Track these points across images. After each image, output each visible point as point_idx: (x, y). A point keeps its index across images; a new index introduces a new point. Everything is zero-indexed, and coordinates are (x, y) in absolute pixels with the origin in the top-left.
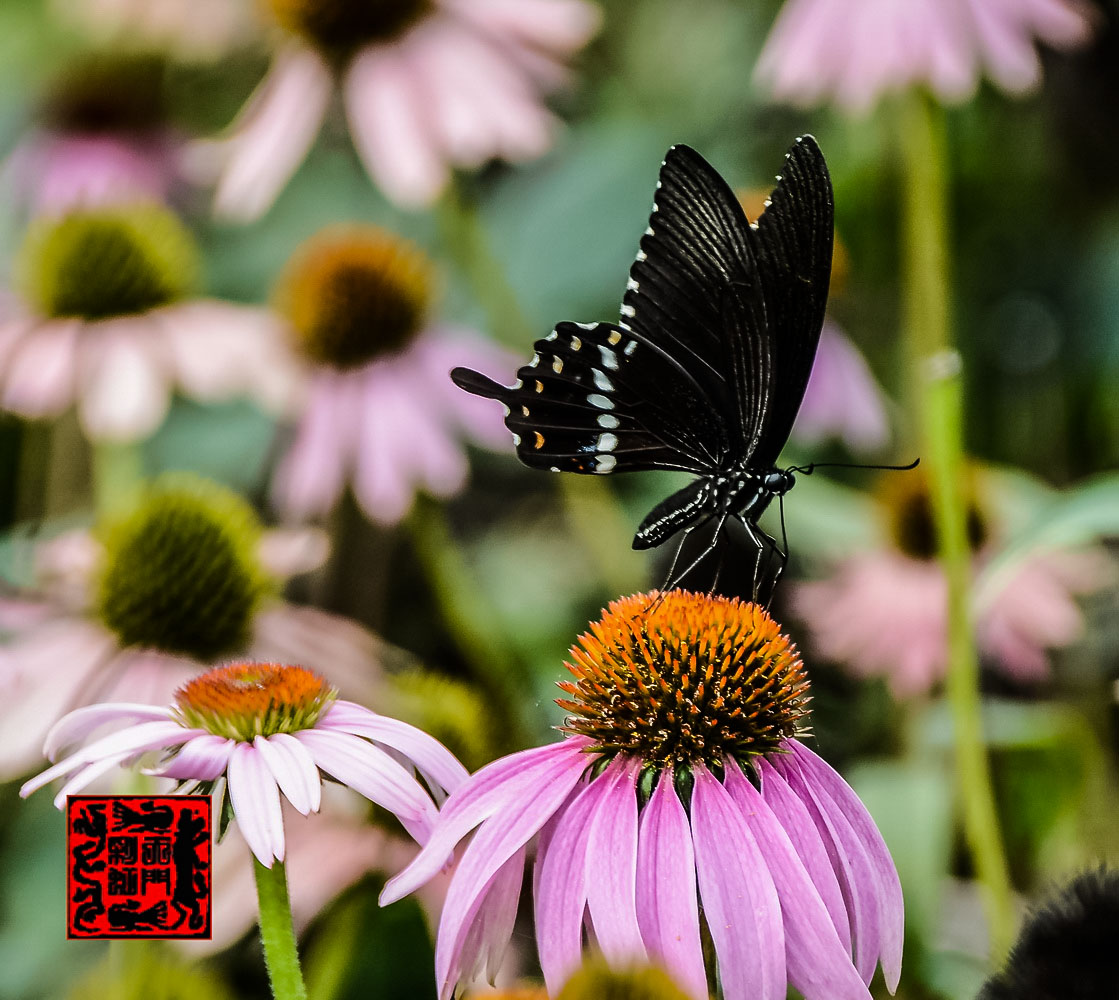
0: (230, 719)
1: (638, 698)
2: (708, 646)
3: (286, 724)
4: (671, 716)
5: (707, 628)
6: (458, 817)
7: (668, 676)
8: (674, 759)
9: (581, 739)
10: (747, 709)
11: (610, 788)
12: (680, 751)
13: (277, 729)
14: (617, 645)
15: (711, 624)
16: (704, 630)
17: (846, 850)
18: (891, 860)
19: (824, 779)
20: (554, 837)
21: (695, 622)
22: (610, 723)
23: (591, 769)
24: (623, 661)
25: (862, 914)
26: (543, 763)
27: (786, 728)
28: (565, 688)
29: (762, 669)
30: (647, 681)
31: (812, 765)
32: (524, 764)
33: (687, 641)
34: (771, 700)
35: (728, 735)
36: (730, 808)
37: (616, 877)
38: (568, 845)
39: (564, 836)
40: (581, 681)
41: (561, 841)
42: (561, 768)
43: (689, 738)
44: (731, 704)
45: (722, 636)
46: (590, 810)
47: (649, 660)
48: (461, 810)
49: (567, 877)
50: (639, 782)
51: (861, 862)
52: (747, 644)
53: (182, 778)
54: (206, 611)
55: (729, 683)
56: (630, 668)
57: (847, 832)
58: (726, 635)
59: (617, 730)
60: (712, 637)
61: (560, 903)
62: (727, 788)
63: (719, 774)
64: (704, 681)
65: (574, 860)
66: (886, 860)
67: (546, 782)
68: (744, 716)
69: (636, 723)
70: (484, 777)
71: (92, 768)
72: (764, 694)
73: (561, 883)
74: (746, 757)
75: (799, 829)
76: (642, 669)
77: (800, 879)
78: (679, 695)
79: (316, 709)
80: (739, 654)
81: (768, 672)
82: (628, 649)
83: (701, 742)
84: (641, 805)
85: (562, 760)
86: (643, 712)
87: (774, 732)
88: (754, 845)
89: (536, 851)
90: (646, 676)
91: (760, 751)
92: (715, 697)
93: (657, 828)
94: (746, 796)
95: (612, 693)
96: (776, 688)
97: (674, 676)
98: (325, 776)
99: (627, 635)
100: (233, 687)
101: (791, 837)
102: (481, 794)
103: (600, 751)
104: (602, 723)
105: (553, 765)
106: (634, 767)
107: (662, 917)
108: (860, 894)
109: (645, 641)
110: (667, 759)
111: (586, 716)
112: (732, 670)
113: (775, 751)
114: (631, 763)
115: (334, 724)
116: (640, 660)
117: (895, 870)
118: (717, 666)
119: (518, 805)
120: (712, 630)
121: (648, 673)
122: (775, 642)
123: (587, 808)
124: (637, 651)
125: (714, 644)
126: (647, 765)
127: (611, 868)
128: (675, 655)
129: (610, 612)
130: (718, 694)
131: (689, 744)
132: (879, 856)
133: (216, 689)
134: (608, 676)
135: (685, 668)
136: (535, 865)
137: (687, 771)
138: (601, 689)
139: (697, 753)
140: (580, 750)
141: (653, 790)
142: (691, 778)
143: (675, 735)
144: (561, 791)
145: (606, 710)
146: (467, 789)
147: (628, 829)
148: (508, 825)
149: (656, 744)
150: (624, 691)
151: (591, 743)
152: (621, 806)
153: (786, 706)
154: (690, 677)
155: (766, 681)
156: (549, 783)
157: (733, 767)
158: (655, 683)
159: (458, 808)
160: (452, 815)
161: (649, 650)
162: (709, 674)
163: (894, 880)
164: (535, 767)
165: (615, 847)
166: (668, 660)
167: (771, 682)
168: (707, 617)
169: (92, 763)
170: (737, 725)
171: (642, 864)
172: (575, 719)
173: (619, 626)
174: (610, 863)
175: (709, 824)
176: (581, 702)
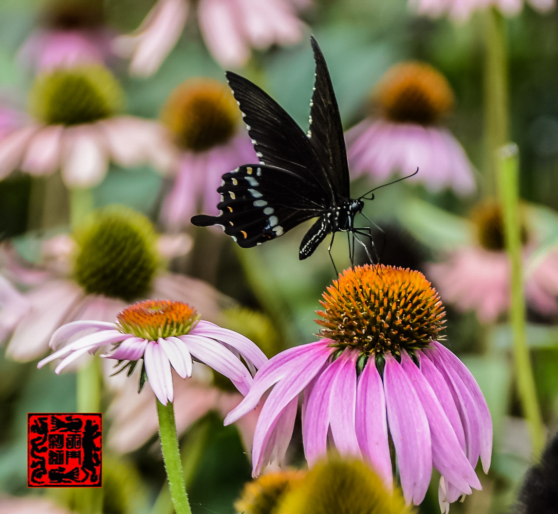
0: (146, 329)
1: (357, 319)
2: (393, 293)
3: (174, 332)
4: (374, 329)
5: (393, 284)
6: (264, 380)
7: (372, 308)
8: (375, 351)
9: (327, 340)
10: (413, 326)
11: (342, 366)
12: (378, 347)
13: (169, 334)
14: (347, 292)
15: (395, 281)
16: (392, 285)
17: (464, 399)
18: (486, 404)
19: (452, 363)
20: (313, 390)
21: (387, 281)
22: (343, 332)
23: (332, 356)
24: (350, 300)
25: (471, 432)
26: (308, 352)
27: (433, 336)
28: (320, 314)
29: (421, 305)
30: (362, 311)
31: (446, 355)
32: (298, 353)
33: (383, 290)
34: (425, 321)
35: (403, 339)
36: (404, 376)
37: (345, 412)
38: (320, 394)
39: (318, 390)
40: (328, 310)
41: (317, 392)
42: (317, 355)
43: (383, 340)
44: (405, 323)
45: (400, 288)
46: (332, 377)
47: (363, 299)
48: (265, 377)
49: (319, 411)
50: (357, 363)
51: (471, 405)
52: (413, 292)
53: (120, 359)
54: (129, 276)
55: (404, 312)
56: (354, 304)
57: (464, 390)
58: (403, 287)
59: (346, 336)
60: (396, 288)
61: (315, 425)
62: (403, 366)
63: (399, 359)
64: (391, 311)
65: (323, 403)
66: (483, 404)
67: (309, 362)
68: (412, 329)
69: (356, 332)
70: (277, 360)
71: (74, 353)
72: (422, 318)
73: (317, 414)
74: (412, 350)
75: (439, 388)
76: (359, 304)
77: (439, 413)
78: (378, 318)
79: (190, 324)
80: (409, 297)
81: (423, 307)
82: (352, 294)
83: (389, 342)
84: (358, 374)
85: (318, 350)
86: (360, 327)
87: (427, 338)
88: (416, 396)
89: (304, 398)
90: (361, 308)
91: (420, 347)
92: (397, 319)
93: (366, 386)
94: (412, 370)
95: (344, 317)
96: (428, 315)
97: (376, 308)
98: (194, 359)
99: (352, 287)
100: (148, 312)
101: (435, 392)
102: (276, 368)
103: (337, 346)
104: (338, 332)
105: (312, 354)
106: (355, 355)
107: (369, 432)
108: (470, 421)
109: (361, 290)
110: (371, 351)
111: (330, 328)
112: (405, 305)
113: (427, 347)
114: (353, 352)
115: (199, 332)
116: (358, 300)
117: (488, 409)
118: (398, 303)
119: (295, 374)
120: (396, 284)
121: (362, 306)
122: (427, 291)
123: (330, 376)
124: (357, 295)
125: (397, 292)
126: (362, 353)
127: (342, 407)
128: (377, 297)
129: (343, 275)
130: (398, 318)
131: (383, 344)
132: (480, 402)
133: (138, 313)
134: (342, 308)
135: (381, 304)
136: (303, 405)
137: (382, 357)
138: (338, 314)
139: (387, 348)
140: (327, 345)
141: (364, 367)
142: (384, 361)
143: (376, 339)
144: (317, 367)
145: (340, 325)
146: (269, 365)
147: (351, 387)
148: (289, 384)
149: (366, 343)
150: (350, 316)
151: (333, 342)
152: (348, 375)
153: (433, 324)
154: (384, 309)
155: (423, 311)
156: (311, 363)
157: (406, 356)
158: (366, 312)
159: (264, 375)
160: (261, 378)
161: (363, 295)
162: (394, 307)
163: (488, 415)
164: (304, 354)
165: (344, 396)
166: (372, 300)
167: (426, 312)
168: (393, 278)
169: (75, 351)
170: (408, 334)
171: (359, 405)
172: (324, 330)
173: (348, 283)
174: (342, 404)
175: (393, 385)
176: (327, 321)
